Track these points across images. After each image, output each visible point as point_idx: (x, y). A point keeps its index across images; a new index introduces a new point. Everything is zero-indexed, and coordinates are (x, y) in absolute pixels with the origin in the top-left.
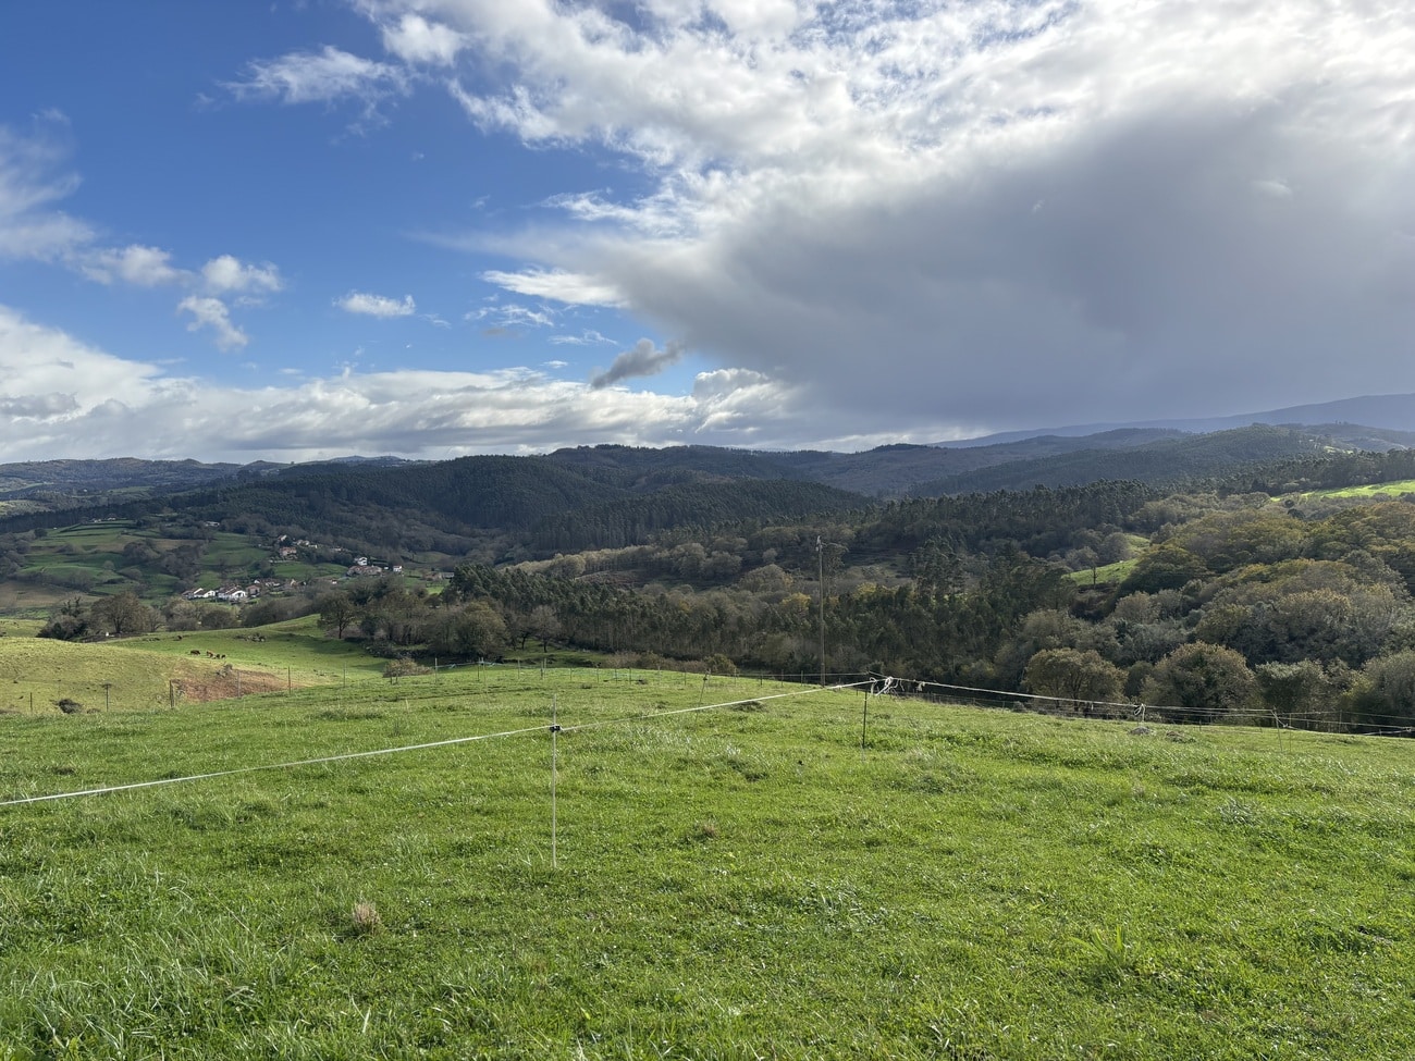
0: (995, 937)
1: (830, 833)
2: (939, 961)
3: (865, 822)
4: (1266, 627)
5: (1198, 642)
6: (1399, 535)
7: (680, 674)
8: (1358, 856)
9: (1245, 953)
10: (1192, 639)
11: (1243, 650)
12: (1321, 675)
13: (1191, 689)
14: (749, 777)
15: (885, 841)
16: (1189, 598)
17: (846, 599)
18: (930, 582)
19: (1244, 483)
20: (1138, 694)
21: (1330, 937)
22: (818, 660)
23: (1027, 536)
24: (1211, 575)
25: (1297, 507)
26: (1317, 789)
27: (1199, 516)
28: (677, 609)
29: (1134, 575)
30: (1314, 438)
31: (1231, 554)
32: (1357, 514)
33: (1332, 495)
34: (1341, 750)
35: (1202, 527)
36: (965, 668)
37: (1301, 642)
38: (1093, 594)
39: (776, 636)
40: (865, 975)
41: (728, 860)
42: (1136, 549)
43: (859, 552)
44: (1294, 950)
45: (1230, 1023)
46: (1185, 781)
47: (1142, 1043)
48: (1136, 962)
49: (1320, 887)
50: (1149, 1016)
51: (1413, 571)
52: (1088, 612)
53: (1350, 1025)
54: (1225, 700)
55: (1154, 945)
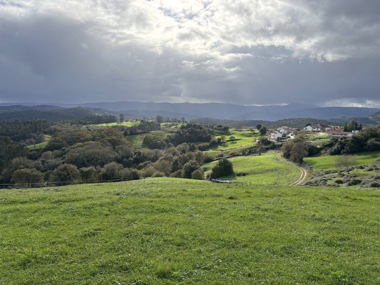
4: (82, 159)
5: (65, 164)
6: (111, 135)
8: (97, 212)
9: (67, 244)
10: (63, 163)
11: (77, 165)
12: (94, 170)
13: (63, 176)
16: (63, 152)
19: (77, 122)
20: (48, 179)
21: (88, 234)
23: (13, 135)
24: (68, 146)
25: (89, 128)
26: (90, 198)
27: (65, 130)
29: (47, 146)
30: (93, 111)
31: (74, 140)
32: (102, 130)
33: (97, 125)
34: (98, 187)
35: (66, 133)
37: (90, 162)
38: (34, 152)
42: (48, 138)
44: (80, 239)
45: (60, 263)
46: (56, 202)
47: (36, 277)
48: (36, 255)
49: (88, 222)
50: (39, 269)
51: (114, 144)
52: (33, 157)
53: (91, 254)
54: (72, 178)
55: (42, 249)
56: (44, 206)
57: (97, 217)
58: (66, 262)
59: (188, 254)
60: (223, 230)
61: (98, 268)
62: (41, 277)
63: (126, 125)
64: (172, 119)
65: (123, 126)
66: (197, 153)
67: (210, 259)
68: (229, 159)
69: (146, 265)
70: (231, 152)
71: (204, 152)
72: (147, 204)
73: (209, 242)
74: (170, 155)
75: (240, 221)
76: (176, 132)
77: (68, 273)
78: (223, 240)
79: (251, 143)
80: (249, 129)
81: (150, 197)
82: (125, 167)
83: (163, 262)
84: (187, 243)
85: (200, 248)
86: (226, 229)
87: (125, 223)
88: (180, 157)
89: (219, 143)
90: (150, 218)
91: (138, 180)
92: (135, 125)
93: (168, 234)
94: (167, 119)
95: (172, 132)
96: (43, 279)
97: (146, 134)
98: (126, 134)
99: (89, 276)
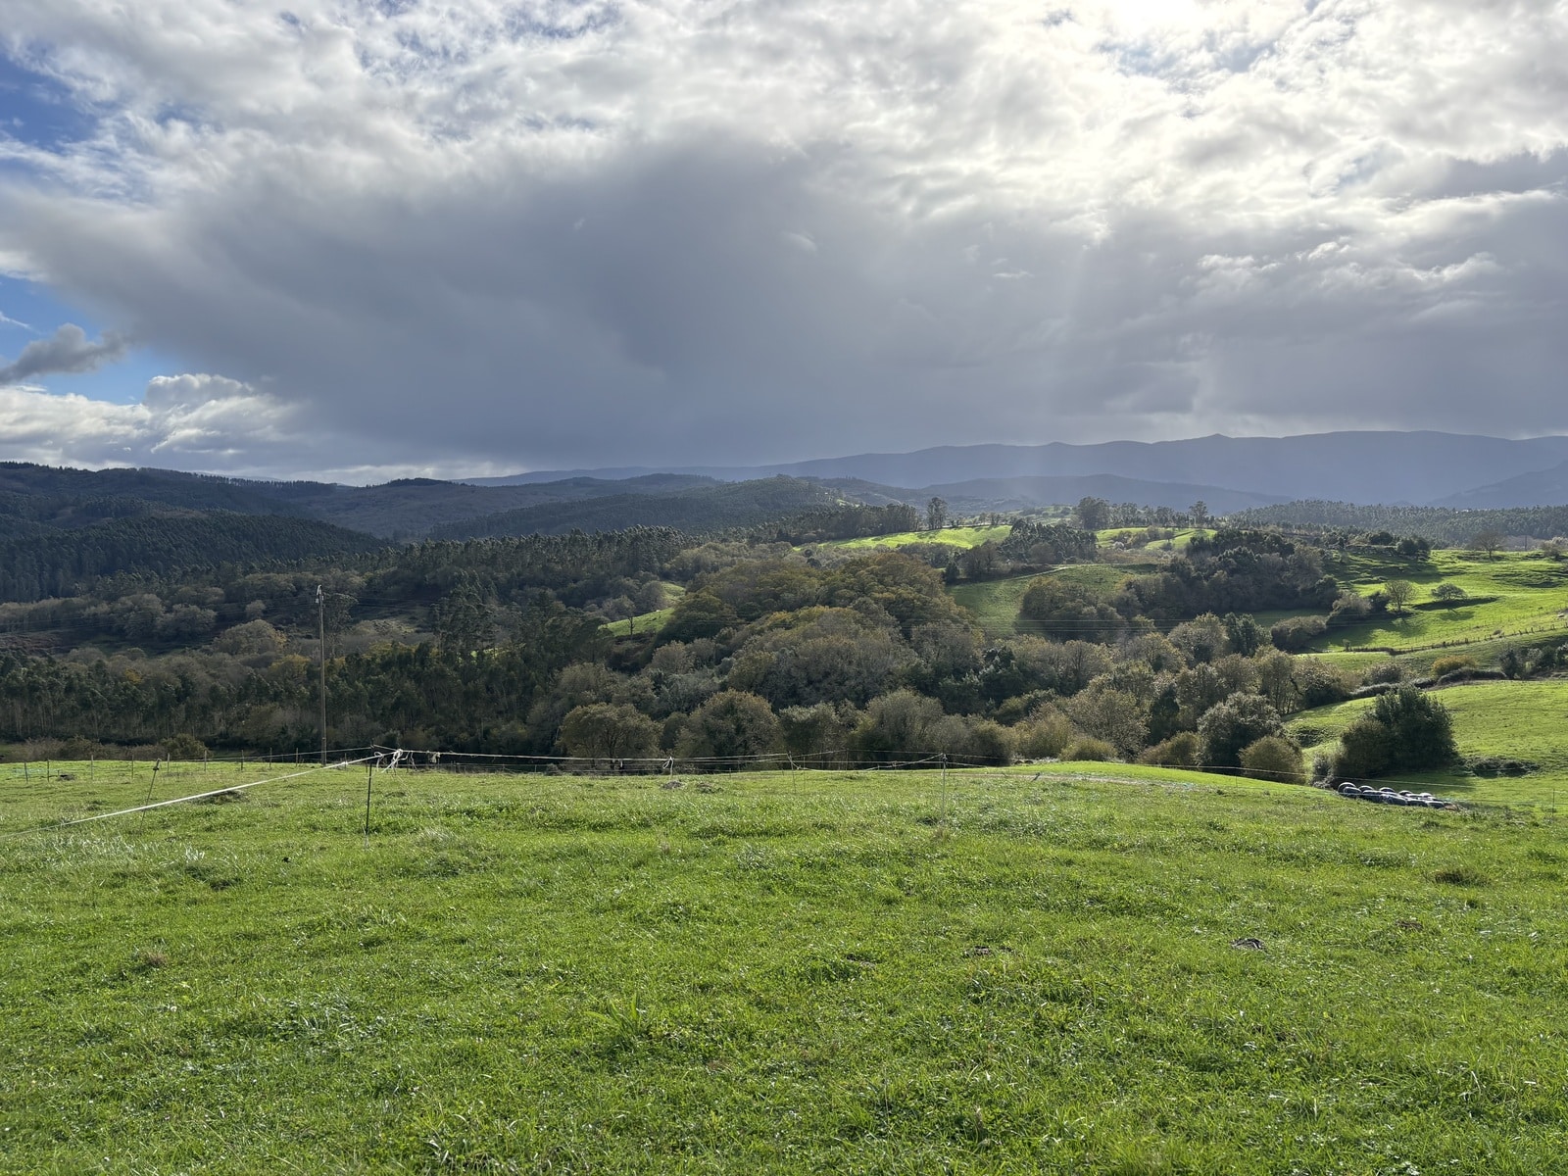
0: (509, 1026)
1: (320, 939)
2: (444, 1065)
3: (365, 920)
4: (789, 672)
5: (730, 690)
6: (895, 583)
7: (124, 763)
8: (852, 886)
9: (752, 997)
10: (724, 687)
11: (770, 697)
12: (834, 716)
13: (723, 737)
14: (214, 886)
15: (388, 939)
16: (722, 646)
17: (354, 660)
18: (456, 637)
19: (770, 532)
20: (673, 746)
21: (824, 969)
22: (319, 734)
23: (563, 584)
24: (741, 624)
25: (815, 557)
26: (822, 826)
27: (731, 564)
28: (121, 679)
29: (670, 624)
30: (828, 491)
31: (760, 602)
32: (863, 563)
33: (843, 546)
34: (847, 786)
35: (733, 575)
36: (495, 732)
37: (818, 685)
38: (629, 645)
39: (263, 708)
40: (354, 1100)
41: (179, 992)
42: (672, 594)
43: (370, 603)
44: (794, 987)
45: (734, 1069)
46: (708, 833)
47: (651, 1107)
48: (650, 1026)
49: (820, 922)
50: (659, 1078)
51: (906, 617)
52: (625, 664)
53: (837, 1050)
54: (753, 746)
55: (669, 1005)
56: (666, 843)
57: (854, 908)
58: (751, 1066)
59: (1245, 1111)
60: (1420, 1025)
61: (868, 1109)
62: (669, 1111)
63: (952, 542)
64: (1150, 513)
65: (940, 545)
66: (1264, 660)
67: (1360, 1153)
68: (1430, 694)
69: (1061, 1132)
70: (1444, 661)
71: (1302, 656)
72: (1050, 870)
73: (1348, 1071)
74: (1140, 668)
75: (1506, 993)
76: (1165, 569)
77: (758, 1110)
78: (1419, 1074)
79: (1549, 618)
80: (1538, 551)
81: (1061, 842)
82: (948, 711)
83: (1133, 1130)
84: (1239, 1063)
85: (1308, 1097)
86: (1434, 1023)
87: (964, 940)
88: (1185, 679)
89: (1379, 615)
90: (1069, 932)
91: (1003, 769)
92: (988, 542)
93: (1150, 1012)
94: (1123, 512)
95: (1149, 568)
96: (674, 1119)
97: (1036, 579)
98: (950, 579)
99: (835, 1135)
